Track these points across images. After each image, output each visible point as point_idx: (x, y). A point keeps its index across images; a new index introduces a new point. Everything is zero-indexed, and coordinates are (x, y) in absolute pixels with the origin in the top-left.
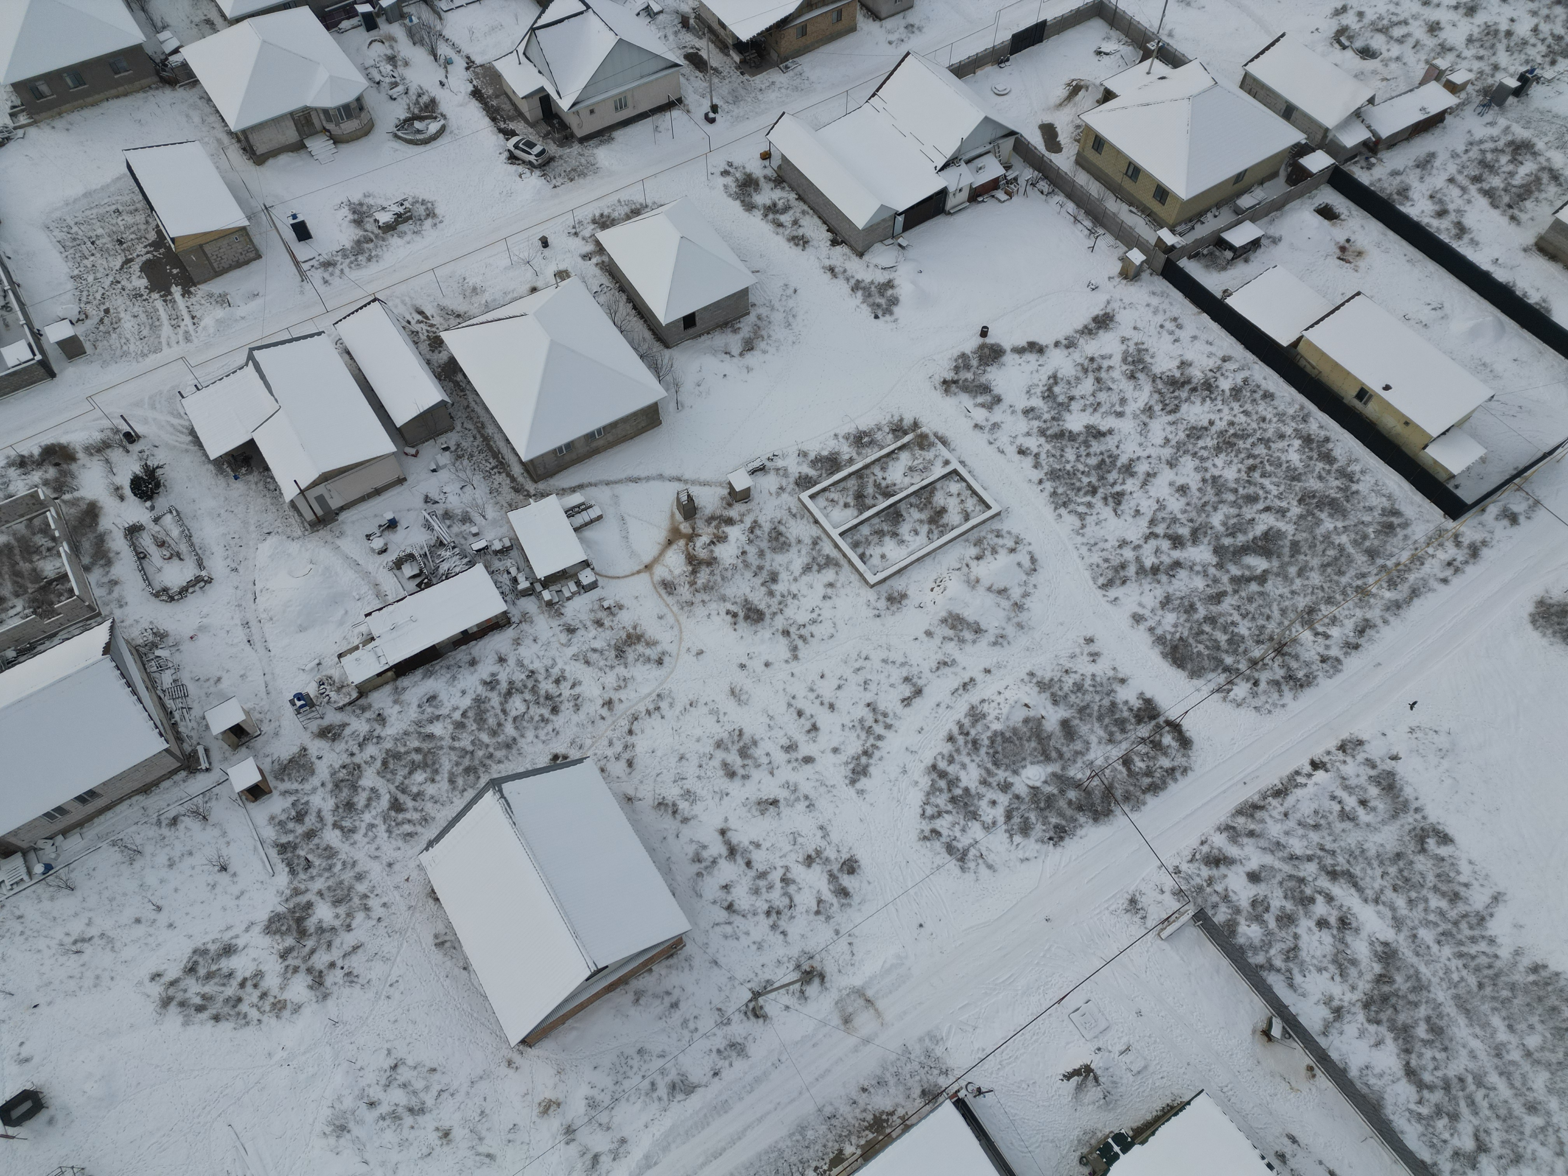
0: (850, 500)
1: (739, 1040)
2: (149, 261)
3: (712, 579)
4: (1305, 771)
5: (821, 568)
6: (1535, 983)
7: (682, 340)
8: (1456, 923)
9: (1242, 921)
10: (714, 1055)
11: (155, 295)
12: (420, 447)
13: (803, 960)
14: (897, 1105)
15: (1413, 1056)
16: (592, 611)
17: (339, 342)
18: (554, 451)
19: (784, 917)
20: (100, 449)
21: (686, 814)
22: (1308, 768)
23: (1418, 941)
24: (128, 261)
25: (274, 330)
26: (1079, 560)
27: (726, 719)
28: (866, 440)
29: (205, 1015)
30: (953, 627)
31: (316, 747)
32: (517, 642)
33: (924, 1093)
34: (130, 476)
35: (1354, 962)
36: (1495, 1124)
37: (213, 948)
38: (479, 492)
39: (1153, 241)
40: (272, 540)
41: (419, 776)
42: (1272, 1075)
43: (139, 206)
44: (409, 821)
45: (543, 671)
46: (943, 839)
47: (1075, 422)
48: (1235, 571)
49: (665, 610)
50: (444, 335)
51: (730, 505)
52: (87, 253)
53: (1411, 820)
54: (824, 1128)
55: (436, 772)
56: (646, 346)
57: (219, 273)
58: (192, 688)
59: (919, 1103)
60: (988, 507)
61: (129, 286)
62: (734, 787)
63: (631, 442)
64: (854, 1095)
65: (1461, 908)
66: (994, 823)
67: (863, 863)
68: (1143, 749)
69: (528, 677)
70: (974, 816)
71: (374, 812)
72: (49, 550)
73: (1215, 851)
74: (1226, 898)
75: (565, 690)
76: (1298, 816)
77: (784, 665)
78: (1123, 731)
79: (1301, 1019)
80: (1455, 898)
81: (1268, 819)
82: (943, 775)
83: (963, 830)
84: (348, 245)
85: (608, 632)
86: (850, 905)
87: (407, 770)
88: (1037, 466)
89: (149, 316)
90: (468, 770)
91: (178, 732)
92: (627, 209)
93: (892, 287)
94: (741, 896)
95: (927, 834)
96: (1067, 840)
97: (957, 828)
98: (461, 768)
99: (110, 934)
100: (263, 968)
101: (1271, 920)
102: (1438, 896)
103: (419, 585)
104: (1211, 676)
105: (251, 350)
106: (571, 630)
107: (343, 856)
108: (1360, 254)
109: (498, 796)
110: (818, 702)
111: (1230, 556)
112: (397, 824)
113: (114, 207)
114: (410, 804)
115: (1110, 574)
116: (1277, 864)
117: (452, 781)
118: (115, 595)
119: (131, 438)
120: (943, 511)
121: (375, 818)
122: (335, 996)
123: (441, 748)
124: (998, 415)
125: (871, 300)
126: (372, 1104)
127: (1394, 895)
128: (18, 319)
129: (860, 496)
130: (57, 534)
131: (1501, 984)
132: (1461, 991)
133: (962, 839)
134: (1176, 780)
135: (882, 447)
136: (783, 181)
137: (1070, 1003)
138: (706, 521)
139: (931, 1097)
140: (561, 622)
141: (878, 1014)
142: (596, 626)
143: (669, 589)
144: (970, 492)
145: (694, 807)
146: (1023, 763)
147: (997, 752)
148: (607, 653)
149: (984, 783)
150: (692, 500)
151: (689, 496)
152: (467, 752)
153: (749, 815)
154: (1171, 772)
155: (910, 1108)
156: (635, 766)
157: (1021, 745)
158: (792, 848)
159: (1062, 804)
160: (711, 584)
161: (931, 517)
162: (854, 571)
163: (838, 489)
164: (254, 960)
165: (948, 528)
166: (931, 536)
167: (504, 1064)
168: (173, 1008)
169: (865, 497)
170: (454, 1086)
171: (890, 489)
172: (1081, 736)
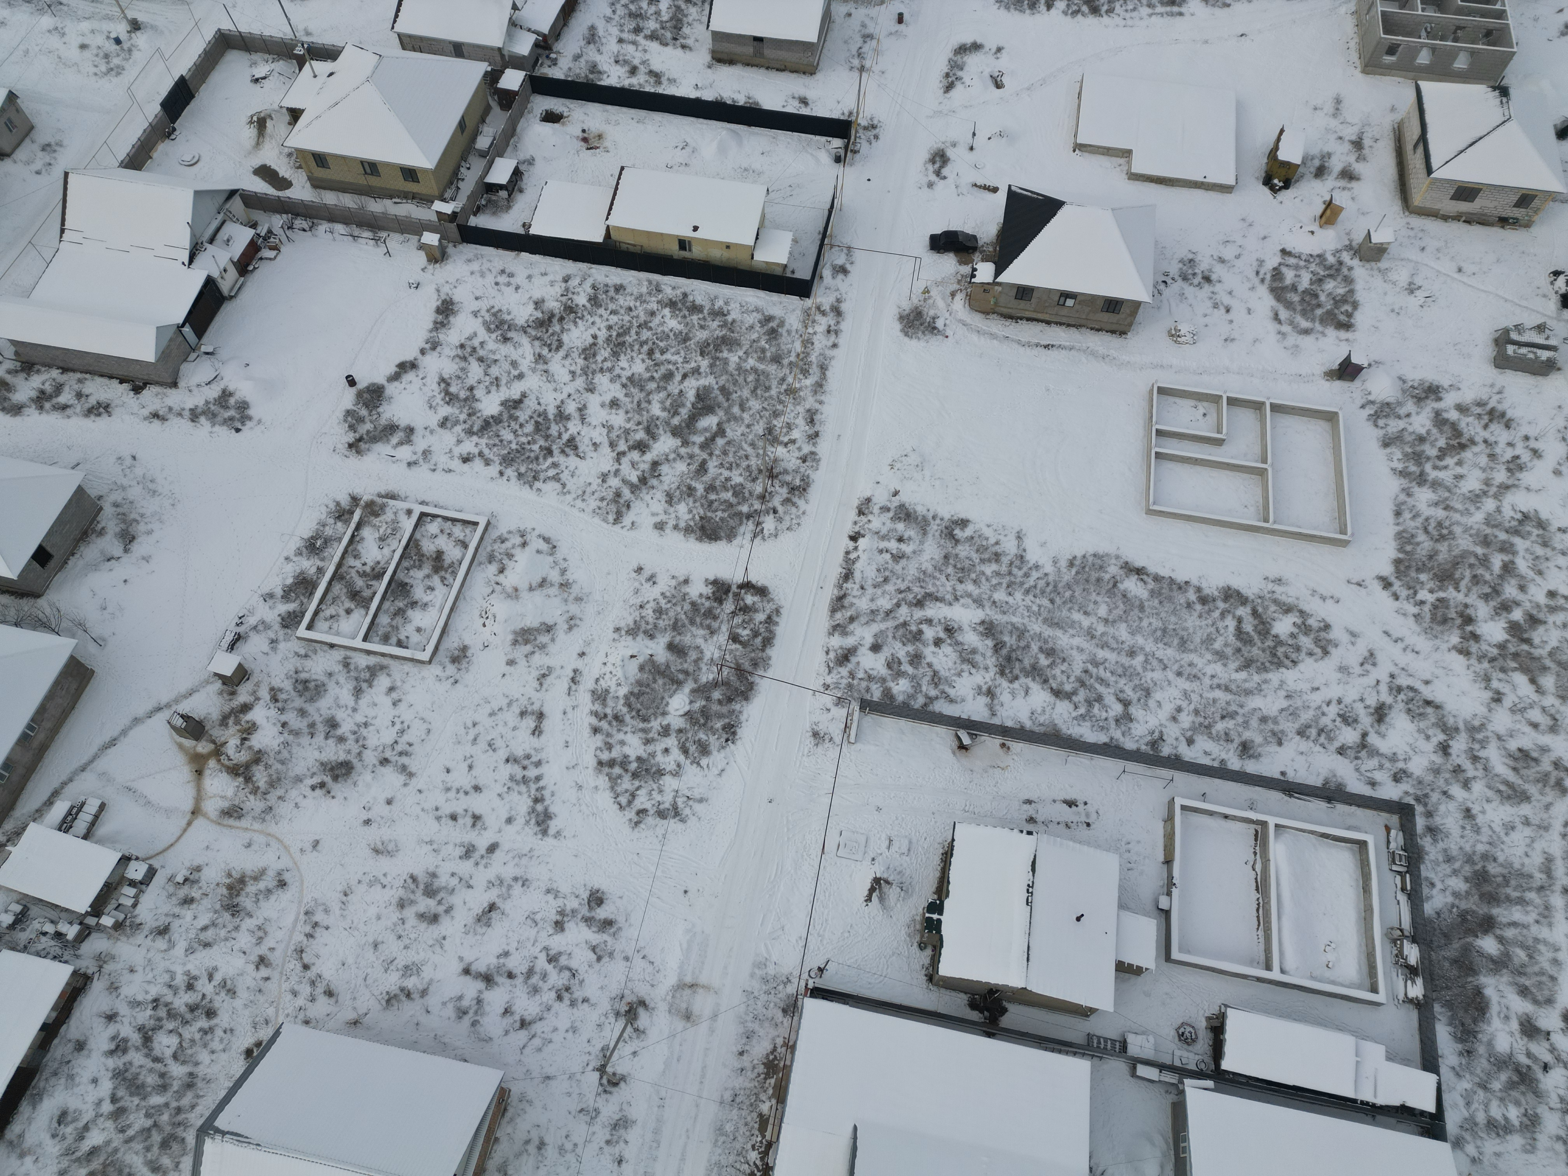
0: (348, 604)
1: (617, 1117)
3: (272, 771)
4: (851, 548)
5: (370, 683)
6: (1077, 573)
7: (49, 580)
8: (1010, 573)
9: (891, 684)
10: (607, 1149)
13: (617, 1006)
14: (773, 1039)
15: (1051, 681)
16: (170, 896)
19: (574, 989)
21: (421, 987)
22: (851, 544)
23: (998, 604)
26: (582, 515)
27: (389, 878)
28: (319, 543)
30: (527, 642)
32: (113, 988)
33: (785, 1011)
35: (974, 651)
36: (1123, 681)
39: (434, 218)
42: (985, 771)
45: (166, 991)
46: (651, 812)
47: (490, 405)
48: (698, 439)
49: (248, 835)
51: (233, 693)
53: (935, 527)
54: (735, 1112)
56: (13, 612)
59: (787, 1022)
60: (476, 524)
62: (447, 926)
63: (76, 712)
64: (738, 1065)
65: (1005, 560)
66: (679, 766)
67: (604, 887)
68: (738, 620)
69: (154, 1008)
70: (660, 773)
73: (840, 651)
74: (870, 678)
75: (205, 987)
76: (870, 582)
77: (406, 790)
78: (715, 618)
79: (975, 718)
80: (997, 557)
81: (855, 601)
82: (612, 763)
83: (661, 791)
85: (205, 901)
86: (620, 929)
88: (487, 462)
90: (165, 1145)
93: (231, 394)
94: (527, 1006)
95: (635, 819)
96: (738, 730)
97: (655, 794)
98: (156, 1149)
101: (907, 668)
102: (987, 564)
104: (742, 529)
106: (163, 931)
108: (600, 137)
109: (218, 1137)
110: (461, 795)
111: (686, 431)
115: (613, 507)
116: (883, 626)
117: (156, 1169)
120: (439, 555)
123: (116, 1150)
124: (421, 442)
125: (219, 419)
127: (963, 586)
129: (354, 595)
131: (1061, 590)
132: (1045, 614)
133: (665, 799)
134: (777, 624)
135: (340, 540)
136: (33, 364)
137: (831, 846)
138: (221, 725)
139: (792, 1009)
140: (146, 932)
141: (707, 988)
142: (186, 906)
143: (235, 815)
144: (450, 523)
145: (423, 975)
146: (664, 702)
147: (639, 711)
148: (220, 920)
149: (647, 742)
150: (189, 717)
151: (182, 716)
152: (149, 1130)
153: (478, 937)
154: (769, 620)
155: (784, 1031)
156: (335, 991)
157: (652, 690)
158: (536, 929)
159: (715, 707)
160: (274, 777)
161: (433, 567)
162: (402, 662)
163: (328, 603)
165: (456, 566)
166: (446, 582)
169: (359, 592)
171: (377, 570)
172: (690, 647)
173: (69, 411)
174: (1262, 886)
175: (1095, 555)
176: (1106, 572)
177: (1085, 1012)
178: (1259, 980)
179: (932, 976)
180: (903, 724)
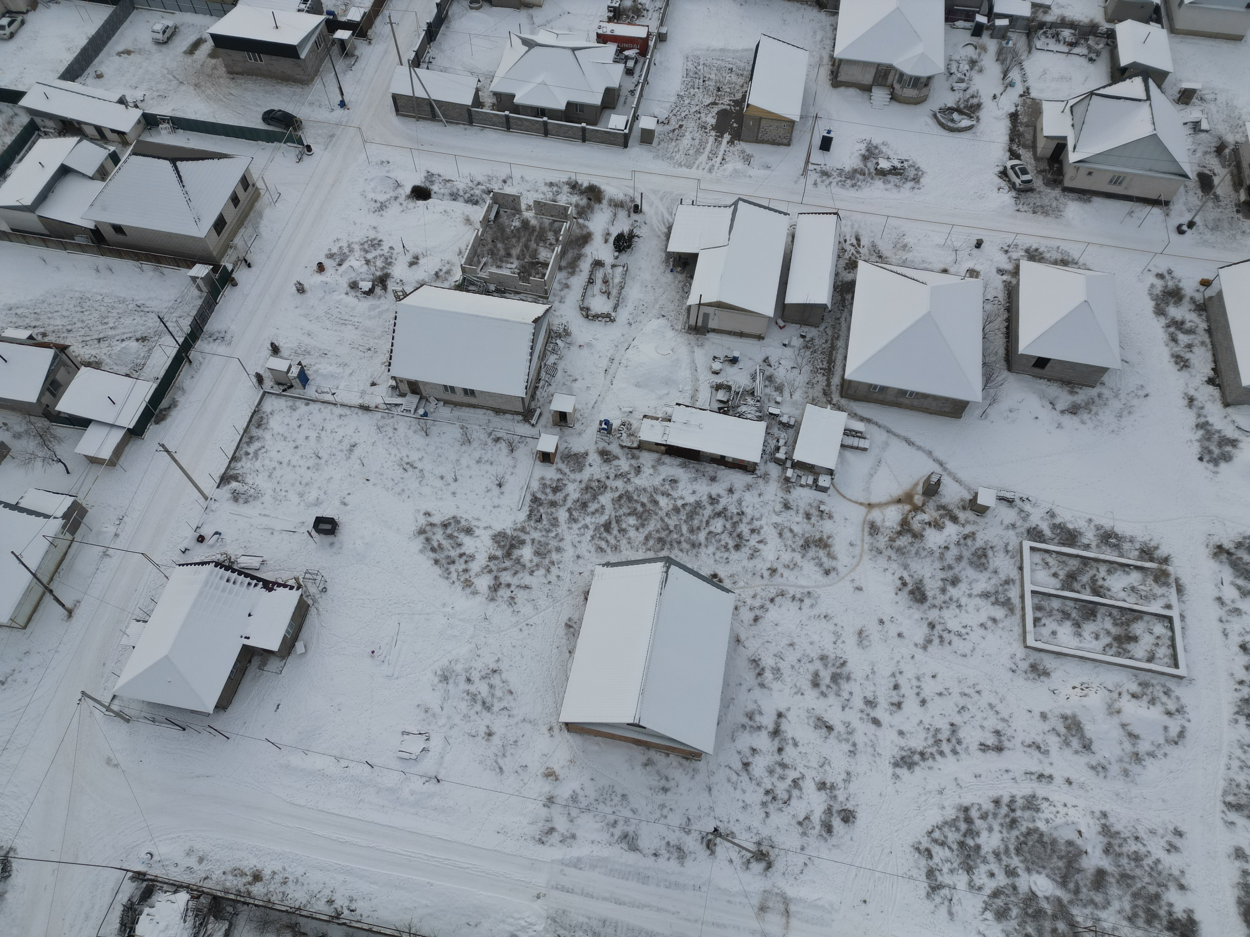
0: (1062, 574)
1: (685, 850)
2: (725, 110)
3: (909, 548)
5: (996, 602)
7: (1024, 372)
10: (664, 843)
11: (713, 133)
12: (788, 324)
13: (765, 843)
16: (810, 505)
17: (793, 226)
18: (870, 385)
19: (775, 804)
20: (617, 205)
21: (766, 682)
24: (714, 103)
25: (761, 195)
26: (1223, 768)
27: (841, 646)
28: (1113, 541)
29: (433, 555)
30: (1068, 728)
31: (594, 458)
32: (748, 487)
34: (619, 231)
37: (463, 523)
38: (801, 379)
40: (662, 321)
41: (632, 521)
43: (745, 73)
44: (607, 541)
45: (749, 517)
46: (931, 863)
49: (858, 542)
50: (861, 264)
51: (964, 508)
52: (696, 86)
55: (643, 526)
56: (993, 359)
57: (758, 141)
58: (559, 374)
60: (1176, 666)
61: (703, 119)
62: (811, 694)
63: (929, 416)
66: (980, 888)
67: (858, 822)
69: (738, 514)
70: (969, 870)
71: (593, 520)
72: (551, 244)
75: (754, 540)
77: (912, 646)
78: (1149, 922)
82: (969, 820)
83: (952, 871)
84: (848, 168)
85: (809, 526)
86: (826, 840)
87: (628, 511)
89: (700, 144)
90: (660, 540)
91: (535, 393)
92: (1059, 257)
93: (1234, 446)
94: (759, 765)
95: (922, 848)
97: (948, 865)
98: (658, 535)
99: (425, 473)
100: (477, 556)
103: (720, 409)
105: (740, 199)
106: (787, 506)
107: (560, 531)
109: (665, 569)
110: (916, 690)
112: (600, 538)
113: (731, 66)
114: (615, 532)
115: (1244, 800)
117: (647, 538)
118: (563, 293)
119: (637, 209)
120: (1135, 639)
121: (591, 524)
122: (497, 603)
123: (656, 514)
125: (1207, 444)
126: (469, 680)
128: (633, 103)
129: (1072, 577)
130: (561, 238)
133: (945, 876)
135: (1122, 556)
136: (1205, 310)
138: (938, 506)
140: (785, 497)
141: (787, 926)
142: (805, 516)
143: (872, 531)
144: (1169, 643)
145: (775, 682)
146: (1040, 870)
147: (1026, 844)
148: (798, 539)
149: (997, 855)
150: (939, 485)
151: (939, 480)
152: (668, 529)
153: (806, 721)
156: (758, 623)
157: (1050, 856)
158: (817, 766)
159: (1047, 925)
160: (905, 550)
161: (1119, 636)
162: (1021, 625)
163: (1059, 559)
164: (476, 547)
165: (1127, 655)
166: (1107, 649)
167: (548, 727)
168: (422, 538)
169: (1076, 580)
170: (514, 712)
171: (1102, 590)
172: (1107, 894)
173: (1172, 344)
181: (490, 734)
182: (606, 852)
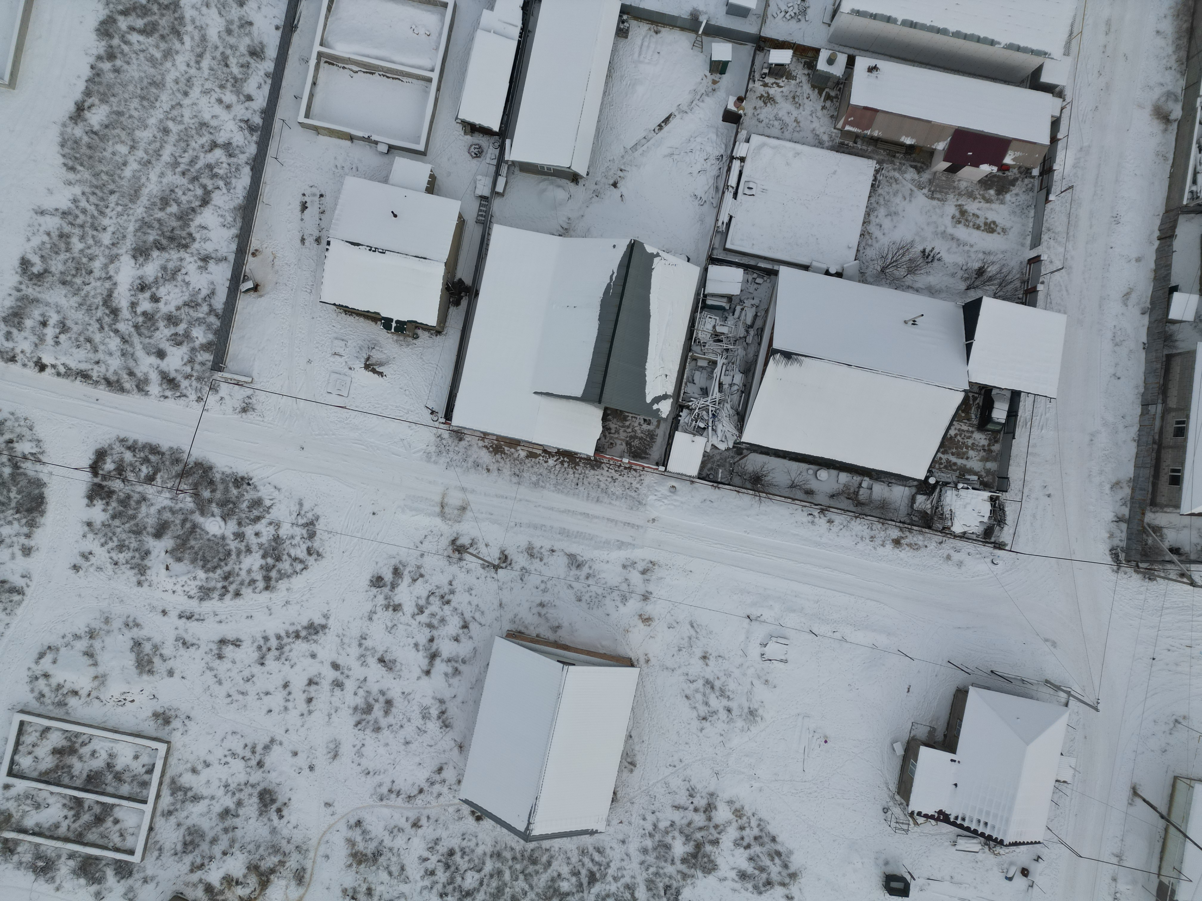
0: (108, 823)
1: (526, 554)
3: (265, 854)
4: (53, 371)
5: (186, 790)
6: (82, 165)
8: (82, 226)
9: (197, 344)
10: (545, 561)
13: (455, 560)
14: (479, 448)
15: (193, 205)
19: (442, 592)
21: (438, 704)
22: (49, 370)
23: (115, 241)
26: (13, 626)
27: (357, 742)
29: (779, 848)
30: (150, 662)
33: (461, 439)
35: (164, 268)
36: (193, 144)
37: (750, 886)
41: (565, 886)
42: (277, 272)
44: (592, 860)
45: (435, 891)
46: (310, 544)
49: (319, 859)
53: (30, 290)
54: (525, 474)
55: (553, 880)
59: (468, 438)
60: (22, 723)
62: (395, 694)
64: (495, 473)
65: (67, 229)
66: (270, 524)
67: (369, 577)
68: (131, 476)
69: (447, 895)
70: (277, 539)
71: (608, 887)
73: (164, 386)
74: (191, 361)
75: (433, 862)
76: (91, 355)
77: (286, 743)
78: (129, 497)
79: (229, 276)
80: (64, 236)
81: (111, 370)
82: (267, 579)
83: (292, 537)
85: (370, 879)
86: (400, 562)
90: (534, 861)
94: (453, 626)
95: (315, 556)
96: (240, 475)
97: (294, 542)
98: (537, 867)
100: (731, 845)
101: (181, 329)
102: (72, 246)
104: (31, 473)
107: (645, 875)
109: (531, 827)
110: (291, 697)
112: (600, 865)
114: (584, 872)
116: (138, 347)
117: (549, 863)
120: (56, 751)
121: (609, 883)
122: (707, 790)
127: (96, 271)
129: (99, 820)
131: (100, 182)
132: (126, 201)
133: (299, 533)
134: (135, 442)
135: (37, 845)
137: (340, 401)
139: (459, 434)
141: (444, 496)
142: (373, 892)
143: (302, 874)
144: (20, 748)
145: (429, 704)
146: (213, 538)
147: (220, 560)
148: (385, 864)
149: (249, 550)
152: (525, 876)
153: (403, 668)
154: (132, 448)
155: (474, 440)
156: (439, 766)
157: (200, 549)
158: (399, 625)
159: (218, 495)
160: (270, 851)
161: (70, 755)
162: (168, 766)
163: (106, 841)
164: (733, 856)
165: (69, 735)
166: (87, 741)
167: (651, 664)
168: (792, 869)
169: (96, 816)
170: (683, 678)
171: (72, 805)
172: (158, 519)
174: (370, 69)
175: (62, 146)
176: (81, 139)
177: (461, 223)
178: (438, 89)
179: (437, 331)
180: (234, 336)
181: (704, 658)
182: (596, 554)
